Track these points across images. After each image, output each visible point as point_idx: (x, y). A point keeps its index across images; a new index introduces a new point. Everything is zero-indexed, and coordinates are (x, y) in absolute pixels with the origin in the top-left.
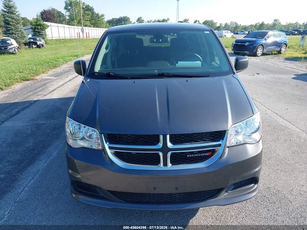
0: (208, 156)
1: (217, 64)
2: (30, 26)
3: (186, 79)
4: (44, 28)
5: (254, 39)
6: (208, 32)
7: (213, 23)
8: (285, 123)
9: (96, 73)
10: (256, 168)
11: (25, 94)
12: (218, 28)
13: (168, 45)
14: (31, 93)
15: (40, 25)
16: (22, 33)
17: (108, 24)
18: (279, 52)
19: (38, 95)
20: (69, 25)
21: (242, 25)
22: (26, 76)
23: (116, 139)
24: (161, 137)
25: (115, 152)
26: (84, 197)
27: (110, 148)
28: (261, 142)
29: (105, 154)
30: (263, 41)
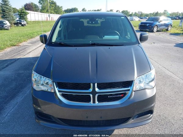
0: (121, 97)
1: (129, 37)
2: (17, 13)
3: (108, 47)
4: (26, 14)
5: (152, 22)
6: (124, 18)
7: (128, 12)
8: (170, 74)
9: (53, 42)
10: (152, 104)
11: (12, 55)
12: (131, 15)
13: (99, 25)
14: (16, 54)
15: (24, 12)
16: (13, 17)
17: (64, 12)
18: (167, 30)
19: (20, 55)
20: (42, 12)
21: (145, 13)
22: (13, 43)
23: (63, 85)
24: (92, 85)
25: (62, 94)
26: (43, 122)
27: (59, 91)
28: (155, 88)
29: (56, 95)
30: (158, 23)
